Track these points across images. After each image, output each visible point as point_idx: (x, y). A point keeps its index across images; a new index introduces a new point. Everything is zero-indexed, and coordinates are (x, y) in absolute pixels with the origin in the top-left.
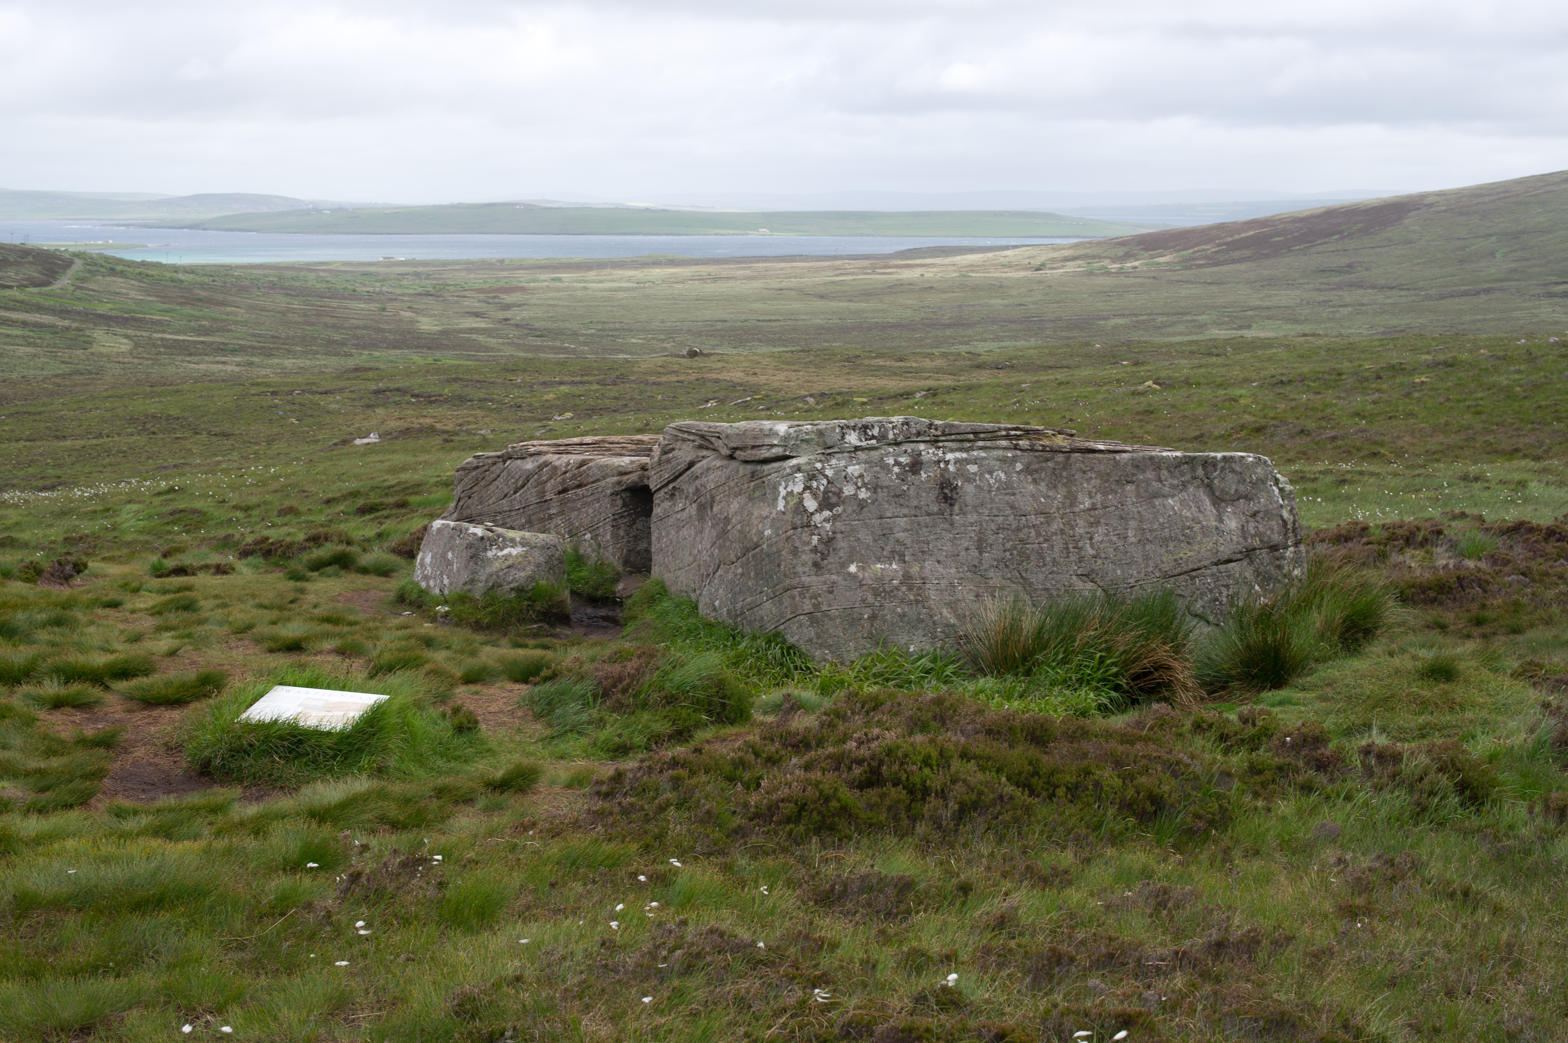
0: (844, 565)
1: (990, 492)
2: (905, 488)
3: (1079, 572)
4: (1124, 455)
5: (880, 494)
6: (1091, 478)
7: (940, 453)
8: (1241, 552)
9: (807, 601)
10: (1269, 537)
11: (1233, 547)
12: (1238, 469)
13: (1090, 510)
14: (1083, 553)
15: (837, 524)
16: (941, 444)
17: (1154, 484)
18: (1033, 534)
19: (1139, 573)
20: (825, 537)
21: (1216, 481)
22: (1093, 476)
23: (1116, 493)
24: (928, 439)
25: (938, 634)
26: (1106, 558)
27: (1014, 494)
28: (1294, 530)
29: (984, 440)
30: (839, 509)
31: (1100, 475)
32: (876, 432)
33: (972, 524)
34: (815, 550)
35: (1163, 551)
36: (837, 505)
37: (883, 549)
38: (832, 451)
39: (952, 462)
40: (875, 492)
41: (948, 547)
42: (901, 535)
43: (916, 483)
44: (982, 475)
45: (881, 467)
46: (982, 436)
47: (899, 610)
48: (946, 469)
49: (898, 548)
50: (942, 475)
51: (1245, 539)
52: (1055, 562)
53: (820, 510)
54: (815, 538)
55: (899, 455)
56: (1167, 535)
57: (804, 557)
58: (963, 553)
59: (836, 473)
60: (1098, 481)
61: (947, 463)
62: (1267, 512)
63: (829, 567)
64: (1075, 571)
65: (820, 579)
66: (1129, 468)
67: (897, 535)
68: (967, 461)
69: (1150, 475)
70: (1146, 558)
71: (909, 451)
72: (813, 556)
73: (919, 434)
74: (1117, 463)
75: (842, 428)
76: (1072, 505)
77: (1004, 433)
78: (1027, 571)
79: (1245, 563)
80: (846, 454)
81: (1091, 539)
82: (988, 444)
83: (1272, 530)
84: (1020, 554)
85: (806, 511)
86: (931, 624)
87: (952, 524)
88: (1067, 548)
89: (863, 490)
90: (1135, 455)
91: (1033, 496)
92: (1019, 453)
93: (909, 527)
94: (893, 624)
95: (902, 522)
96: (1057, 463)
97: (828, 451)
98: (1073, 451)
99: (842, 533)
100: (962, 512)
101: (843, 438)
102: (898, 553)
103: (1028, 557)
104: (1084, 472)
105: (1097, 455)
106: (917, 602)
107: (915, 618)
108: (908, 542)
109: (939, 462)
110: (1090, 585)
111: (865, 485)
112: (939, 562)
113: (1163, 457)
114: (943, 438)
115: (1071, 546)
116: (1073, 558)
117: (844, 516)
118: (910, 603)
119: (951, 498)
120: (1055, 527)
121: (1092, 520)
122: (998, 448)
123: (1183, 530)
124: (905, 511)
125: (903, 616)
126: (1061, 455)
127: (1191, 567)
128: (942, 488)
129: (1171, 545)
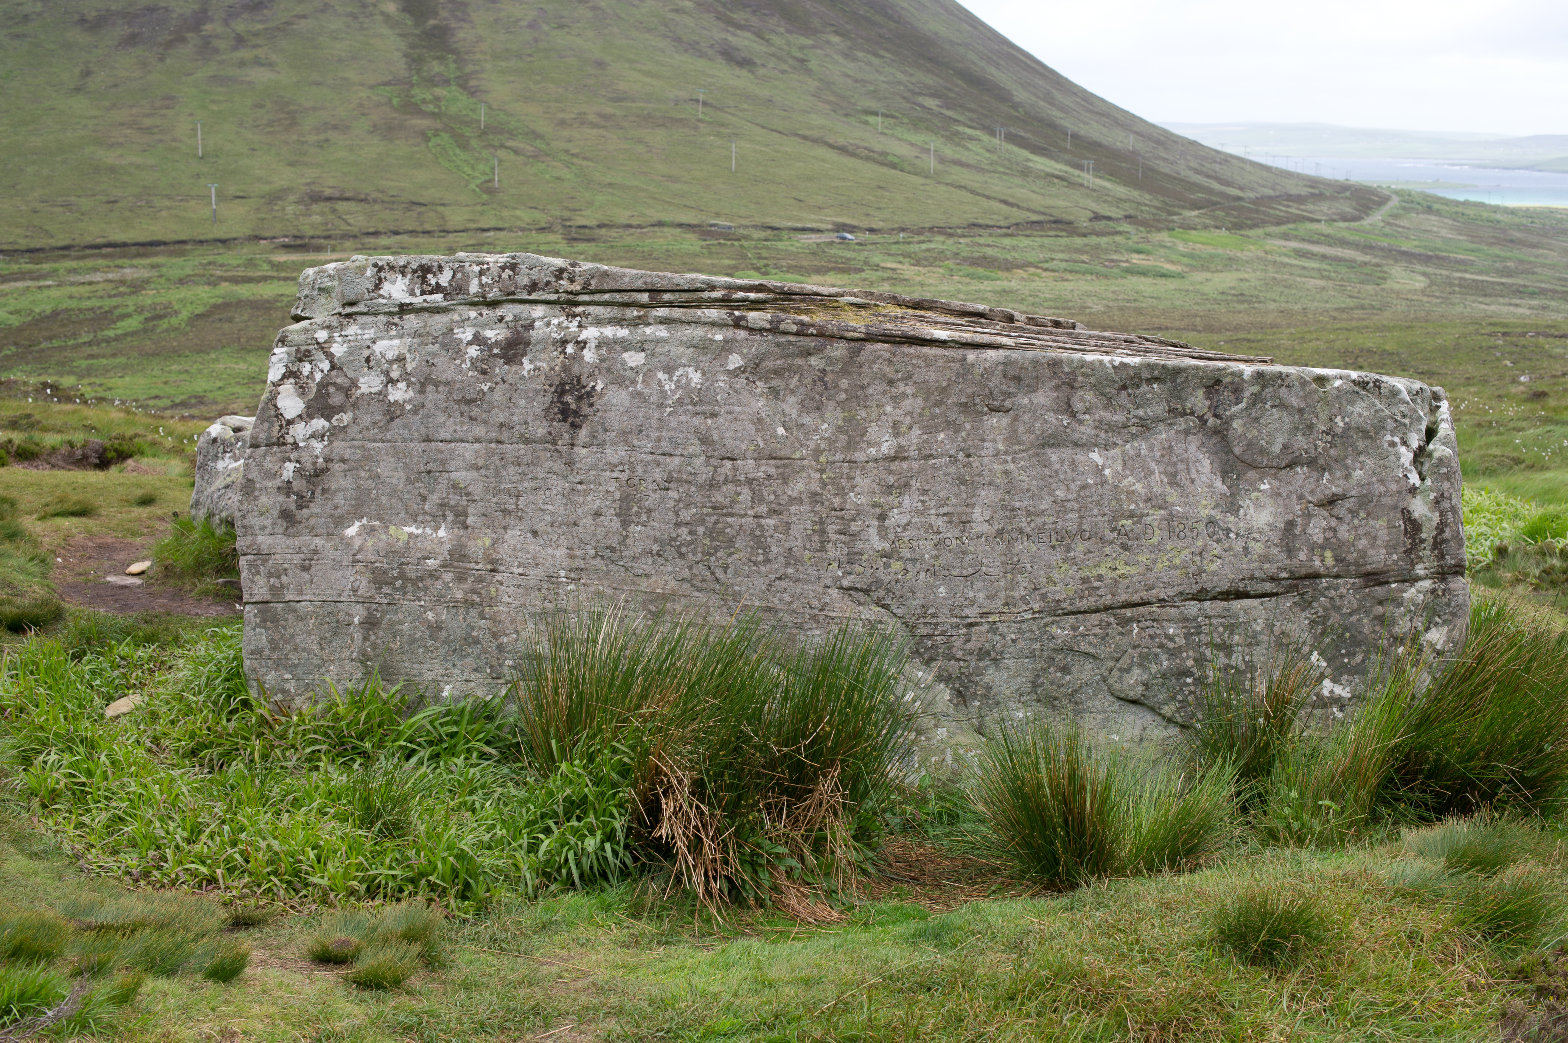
0: (341, 522)
1: (661, 406)
2: (485, 388)
3: (846, 583)
4: (991, 354)
5: (430, 397)
6: (904, 395)
7: (573, 326)
8: (1273, 579)
9: (261, 581)
10: (1363, 554)
11: (1247, 566)
12: (1295, 401)
13: (893, 459)
14: (859, 545)
15: (336, 443)
16: (580, 309)
17: (1050, 417)
18: (746, 494)
19: (990, 597)
20: (308, 465)
21: (1236, 424)
22: (909, 391)
23: (958, 429)
24: (553, 297)
25: (506, 671)
26: (913, 560)
27: (714, 415)
28: (1438, 544)
29: (671, 305)
30: (346, 418)
31: (924, 390)
32: (444, 279)
33: (612, 467)
34: (287, 488)
35: (1057, 557)
36: (341, 409)
37: (424, 499)
38: (355, 309)
39: (592, 345)
40: (422, 392)
41: (557, 507)
42: (462, 476)
43: (510, 379)
44: (650, 373)
45: (443, 346)
46: (667, 297)
47: (430, 615)
48: (576, 358)
49: (454, 499)
50: (565, 369)
51: (1290, 552)
52: (790, 556)
53: (307, 415)
54: (290, 467)
55: (485, 326)
56: (1072, 526)
57: (264, 499)
58: (588, 521)
59: (350, 352)
60: (920, 402)
61: (582, 345)
62: (1365, 500)
63: (313, 521)
64: (839, 578)
65: (290, 542)
66: (995, 381)
67: (454, 475)
68: (625, 345)
69: (1043, 397)
70: (1013, 568)
71: (509, 318)
72: (281, 498)
73: (533, 287)
74: (966, 369)
75: (380, 269)
76: (851, 445)
77: (717, 294)
78: (726, 569)
79: (1287, 602)
80: (382, 318)
81: (882, 517)
82: (677, 313)
83: (1375, 538)
84: (711, 534)
85: (279, 415)
86: (493, 648)
87: (570, 464)
88: (823, 532)
89: (402, 385)
90: (1015, 355)
91: (759, 421)
92: (742, 334)
93: (481, 462)
94: (412, 641)
95: (469, 451)
96: (831, 361)
97: (348, 310)
98: (870, 338)
99: (343, 461)
100: (595, 442)
101: (377, 287)
102: (453, 508)
103: (731, 542)
104: (891, 383)
105: (926, 350)
106: (469, 604)
107: (460, 634)
108: (477, 490)
109: (564, 342)
110: (871, 612)
111: (406, 376)
112: (535, 533)
113: (1083, 364)
114: (586, 298)
115: (831, 529)
116: (832, 552)
117: (353, 431)
118: (454, 605)
119: (576, 413)
120: (798, 486)
121: (891, 480)
122: (697, 322)
123: (1115, 519)
124: (479, 430)
125: (436, 628)
126: (843, 344)
127: (1123, 597)
128: (561, 391)
129: (1080, 548)
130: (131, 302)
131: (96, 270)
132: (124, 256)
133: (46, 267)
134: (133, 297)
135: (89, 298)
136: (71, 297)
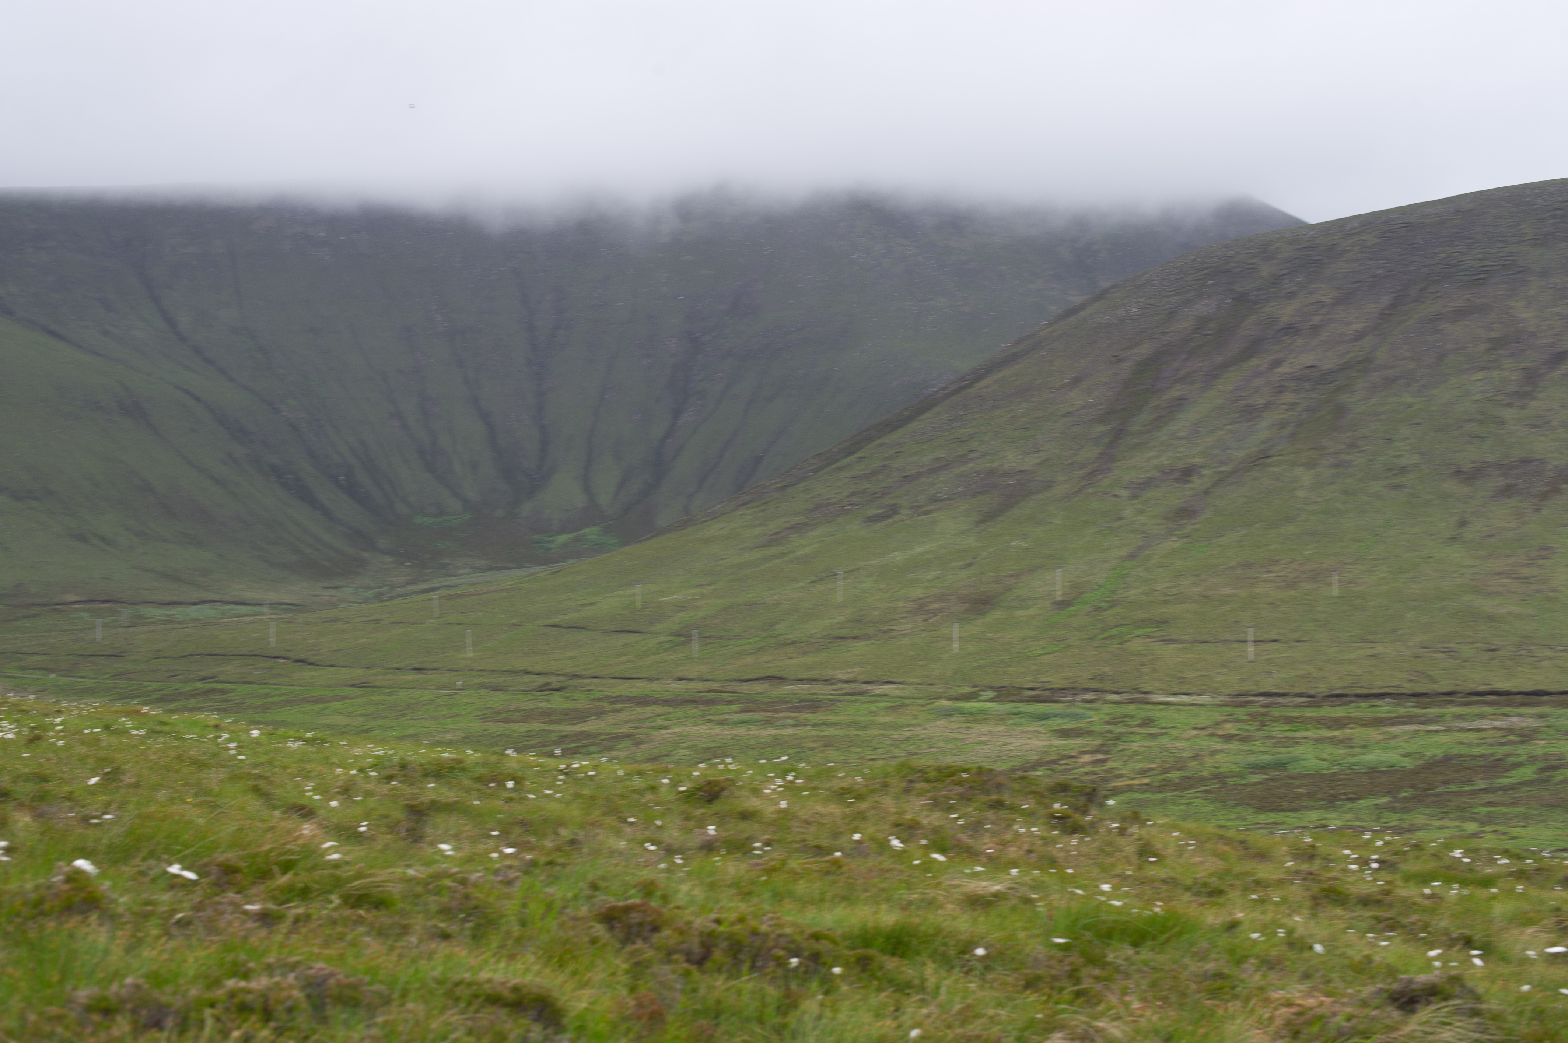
130: (1523, 751)
131: (1482, 717)
132: (1509, 705)
133: (1434, 711)
134: (1523, 747)
135: (1479, 745)
136: (1461, 743)
